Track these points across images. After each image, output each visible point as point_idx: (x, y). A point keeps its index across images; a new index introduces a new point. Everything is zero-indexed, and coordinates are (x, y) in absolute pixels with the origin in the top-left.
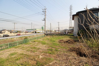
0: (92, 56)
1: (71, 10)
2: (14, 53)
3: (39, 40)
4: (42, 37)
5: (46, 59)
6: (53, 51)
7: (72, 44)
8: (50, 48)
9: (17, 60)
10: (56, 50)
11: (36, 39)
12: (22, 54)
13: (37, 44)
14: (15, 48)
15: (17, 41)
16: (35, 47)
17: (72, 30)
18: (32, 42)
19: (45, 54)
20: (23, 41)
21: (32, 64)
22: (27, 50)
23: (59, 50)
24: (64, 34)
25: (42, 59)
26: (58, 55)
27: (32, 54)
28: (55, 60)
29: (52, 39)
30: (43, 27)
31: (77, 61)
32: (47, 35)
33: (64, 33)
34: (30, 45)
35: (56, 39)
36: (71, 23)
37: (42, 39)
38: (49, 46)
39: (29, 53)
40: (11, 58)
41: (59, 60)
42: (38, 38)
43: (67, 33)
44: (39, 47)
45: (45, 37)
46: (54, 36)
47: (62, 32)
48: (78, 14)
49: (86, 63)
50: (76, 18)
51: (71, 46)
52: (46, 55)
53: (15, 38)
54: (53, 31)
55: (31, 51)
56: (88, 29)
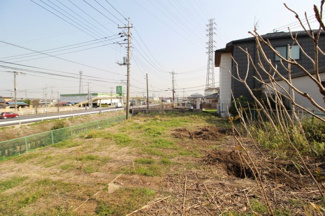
0: (271, 176)
2: (14, 178)
3: (106, 130)
4: (119, 120)
5: (131, 193)
6: (155, 165)
7: (213, 140)
8: (146, 155)
9: (26, 202)
10: (164, 162)
11: (95, 126)
12: (45, 182)
13: (100, 144)
14: (18, 161)
15: (25, 137)
16: (94, 155)
17: (215, 98)
18: (82, 137)
19: (126, 176)
20: (50, 134)
21: (82, 213)
23: (172, 160)
24: (191, 110)
25: (115, 193)
26: (170, 178)
27: (83, 179)
28: (161, 193)
29: (151, 127)
30: (121, 87)
31: (227, 192)
32: (135, 113)
33: (189, 108)
34: (74, 148)
35: (166, 127)
36: (210, 76)
37: (116, 127)
38: (140, 151)
39: (71, 177)
40: (3, 199)
41: (174, 195)
42: (103, 124)
43: (198, 107)
44: (106, 154)
45: (130, 119)
46: (158, 117)
47: (184, 104)
48: (232, 48)
49: (254, 197)
50: (226, 60)
51: (212, 147)
52: (130, 181)
53: (17, 127)
54: (156, 99)
55: (79, 169)
56: (260, 94)
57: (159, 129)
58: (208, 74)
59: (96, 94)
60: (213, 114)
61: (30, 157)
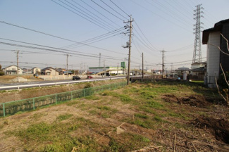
1: (198, 18)
2: (67, 114)
3: (115, 91)
4: (122, 85)
5: (132, 137)
6: (149, 120)
7: (200, 107)
8: (142, 112)
9: (72, 129)
10: (156, 119)
11: (107, 88)
12: (81, 119)
13: (112, 100)
14: (69, 105)
15: (71, 92)
16: (108, 106)
17: (202, 71)
18: (100, 94)
19: (128, 124)
20: (83, 91)
21: (101, 143)
22: (91, 112)
23: (163, 119)
24: (178, 81)
25: (121, 134)
26: (161, 132)
27: (101, 121)
28: (154, 142)
29: (146, 91)
30: (124, 63)
32: (133, 80)
34: (96, 101)
35: (157, 93)
36: (197, 52)
37: (121, 89)
38: (138, 108)
39: (95, 119)
40: (61, 125)
41: (165, 146)
42: (112, 87)
43: (185, 78)
44: (115, 107)
45: (130, 85)
46: (150, 84)
47: (172, 76)
51: (199, 113)
52: (131, 128)
53: (68, 85)
54: (149, 71)
55: (100, 114)
57: (152, 93)
58: (195, 50)
59: (108, 68)
60: (200, 84)
61: (74, 103)
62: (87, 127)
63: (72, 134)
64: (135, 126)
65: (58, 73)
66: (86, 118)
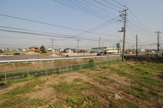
2: (79, 79)
3: (112, 65)
4: (118, 61)
8: (137, 85)
9: (83, 89)
10: (152, 93)
13: (110, 72)
14: (80, 73)
15: (81, 64)
18: (101, 67)
19: (125, 93)
22: (95, 79)
25: (119, 100)
27: (102, 87)
29: (141, 68)
30: (119, 44)
34: (98, 72)
37: (117, 65)
38: (133, 81)
39: (97, 84)
40: (76, 85)
42: (109, 62)
44: (113, 78)
45: (125, 61)
46: (144, 62)
52: (128, 97)
53: (78, 60)
55: (101, 82)
57: (147, 70)
59: (106, 48)
61: (83, 72)
62: (93, 89)
63: (83, 92)
64: (132, 96)
65: (73, 52)
66: (92, 83)
